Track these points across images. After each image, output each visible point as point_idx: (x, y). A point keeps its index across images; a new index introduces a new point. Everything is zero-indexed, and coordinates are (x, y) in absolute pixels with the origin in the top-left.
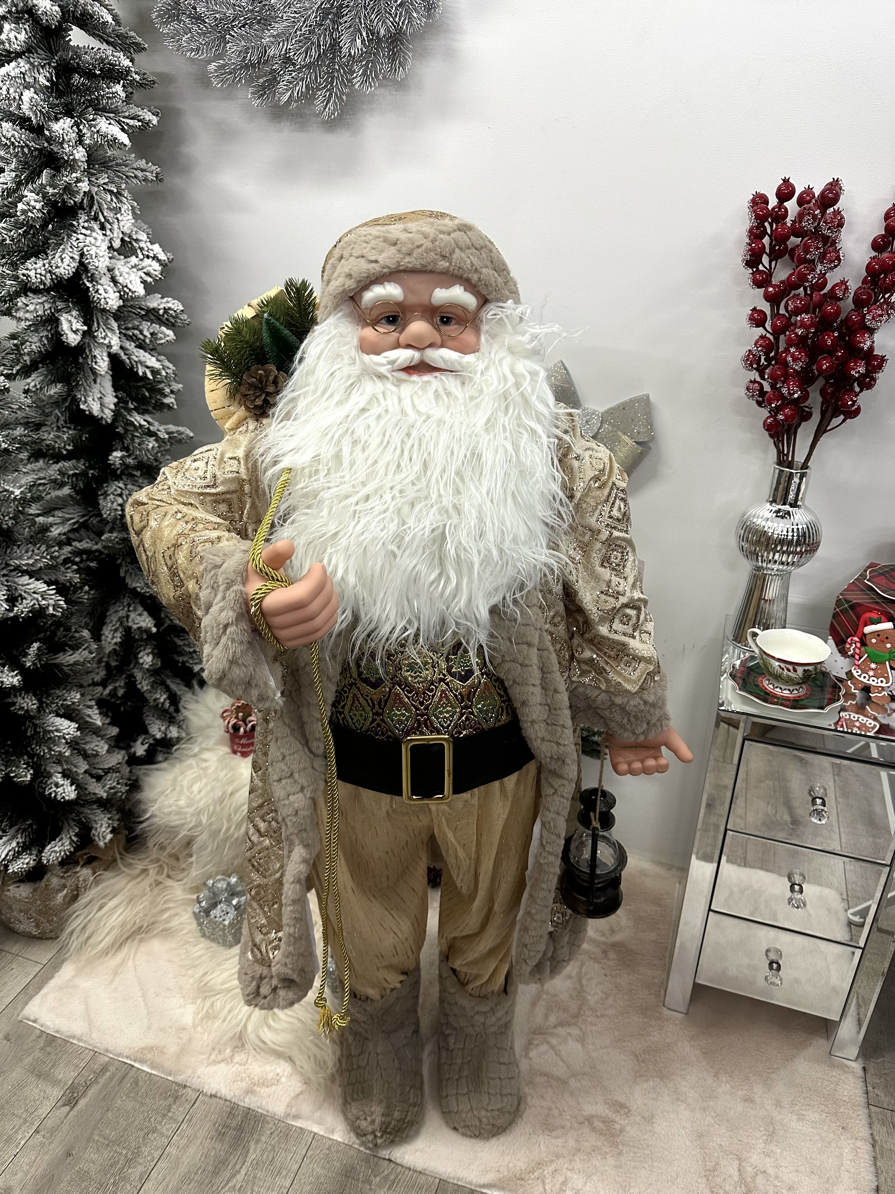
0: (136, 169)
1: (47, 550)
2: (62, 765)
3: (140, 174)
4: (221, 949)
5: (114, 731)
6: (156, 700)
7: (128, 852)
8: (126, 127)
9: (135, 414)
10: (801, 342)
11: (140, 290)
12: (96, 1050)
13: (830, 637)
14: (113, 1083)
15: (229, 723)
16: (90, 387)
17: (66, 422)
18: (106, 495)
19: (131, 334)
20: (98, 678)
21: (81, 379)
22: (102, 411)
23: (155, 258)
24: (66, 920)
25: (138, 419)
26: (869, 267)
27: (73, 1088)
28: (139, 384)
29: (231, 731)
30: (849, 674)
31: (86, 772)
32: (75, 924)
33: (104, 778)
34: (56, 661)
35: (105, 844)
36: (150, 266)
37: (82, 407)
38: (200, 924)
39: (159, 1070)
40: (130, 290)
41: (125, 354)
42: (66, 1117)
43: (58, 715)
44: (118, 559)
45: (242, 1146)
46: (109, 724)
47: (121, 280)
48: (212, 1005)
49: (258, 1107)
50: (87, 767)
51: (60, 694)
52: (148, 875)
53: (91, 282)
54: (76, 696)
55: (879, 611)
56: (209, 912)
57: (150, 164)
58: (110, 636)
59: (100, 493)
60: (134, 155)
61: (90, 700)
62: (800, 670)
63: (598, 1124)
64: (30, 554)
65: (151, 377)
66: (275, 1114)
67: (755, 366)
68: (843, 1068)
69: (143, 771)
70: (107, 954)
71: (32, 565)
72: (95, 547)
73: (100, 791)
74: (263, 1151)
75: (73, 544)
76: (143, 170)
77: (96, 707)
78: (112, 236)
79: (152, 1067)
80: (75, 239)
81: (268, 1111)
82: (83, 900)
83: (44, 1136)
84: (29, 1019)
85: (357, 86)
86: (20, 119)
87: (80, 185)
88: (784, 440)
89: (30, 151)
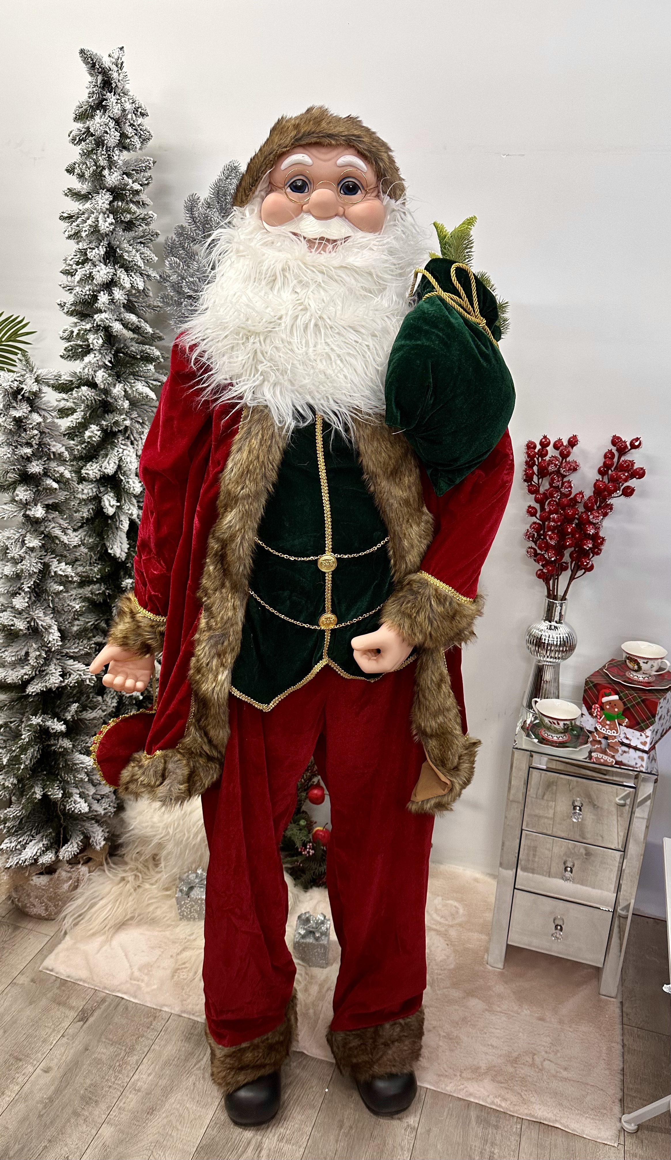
2: (80, 788)
7: (111, 859)
8: (152, 387)
12: (96, 988)
13: (584, 705)
14: (110, 1008)
16: (116, 539)
17: (96, 560)
21: (110, 533)
22: (121, 554)
27: (83, 1011)
31: (93, 795)
33: (101, 801)
34: (82, 717)
35: (99, 849)
37: (110, 551)
42: (82, 1027)
43: (81, 753)
50: (94, 792)
51: (84, 739)
53: (124, 477)
55: (609, 688)
58: (110, 702)
62: (561, 723)
64: (76, 645)
67: (531, 539)
68: (606, 1001)
71: (76, 653)
73: (100, 809)
79: (137, 999)
80: (116, 451)
83: (68, 1039)
84: (47, 969)
86: (92, 385)
87: (125, 422)
88: (551, 582)
89: (95, 401)
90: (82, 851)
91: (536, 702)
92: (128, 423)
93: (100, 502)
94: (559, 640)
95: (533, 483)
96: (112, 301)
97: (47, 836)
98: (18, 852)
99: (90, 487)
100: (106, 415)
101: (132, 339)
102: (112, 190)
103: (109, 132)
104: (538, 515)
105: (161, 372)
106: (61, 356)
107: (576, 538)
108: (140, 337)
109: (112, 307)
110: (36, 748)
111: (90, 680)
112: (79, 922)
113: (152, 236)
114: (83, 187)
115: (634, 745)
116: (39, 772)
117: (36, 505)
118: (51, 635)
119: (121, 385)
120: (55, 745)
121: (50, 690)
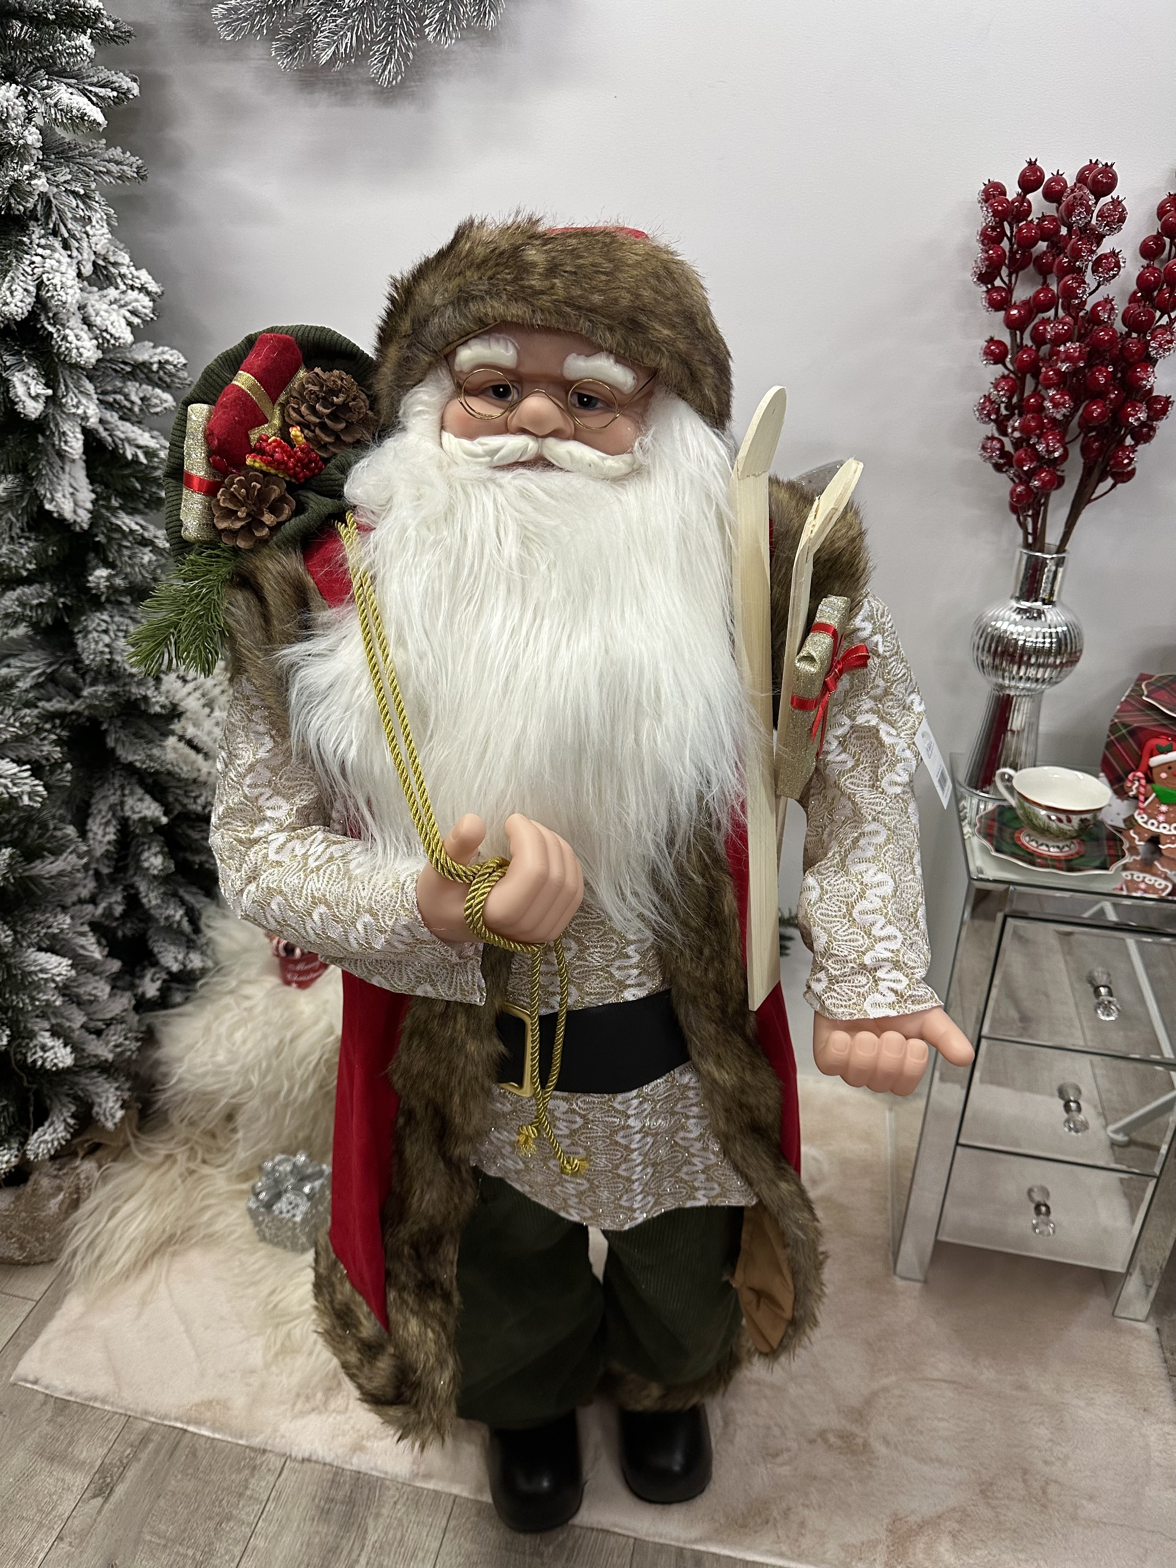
0: (109, 161)
1: (13, 714)
2: (48, 1019)
3: (114, 168)
4: (290, 1255)
5: (115, 965)
6: (167, 918)
7: (144, 1133)
8: (94, 99)
9: (122, 514)
10: (1062, 381)
11: (127, 337)
12: (129, 1413)
13: (1102, 774)
15: (278, 942)
16: (57, 477)
17: (22, 530)
18: (86, 632)
19: (111, 400)
20: (85, 893)
21: (44, 466)
22: (75, 512)
23: (143, 289)
24: (66, 1236)
25: (127, 522)
26: (1140, 278)
27: (103, 1470)
28: (126, 472)
29: (283, 954)
30: (1130, 822)
31: (82, 1027)
32: (78, 1240)
33: (105, 1033)
34: (34, 872)
35: (115, 1124)
36: (137, 300)
37: (48, 507)
38: (257, 1224)
39: (225, 1433)
40: (111, 335)
41: (106, 429)
42: (99, 1512)
43: (40, 949)
44: (101, 723)
45: (356, 1526)
46: (107, 956)
47: (98, 321)
48: (289, 1335)
49: (372, 1469)
50: (84, 1019)
51: (42, 918)
52: (175, 1162)
53: (54, 325)
54: (64, 921)
55: (1168, 735)
56: (272, 1205)
57: (128, 154)
58: (100, 832)
59: (76, 630)
60: (104, 141)
61: (82, 924)
62: (1075, 819)
63: (832, 1439)
65: (145, 461)
66: (397, 1476)
67: (993, 417)
68: (1132, 1331)
69: (161, 1019)
70: (127, 1278)
72: (71, 708)
73: (102, 1050)
74: (388, 1528)
75: (40, 704)
76: (118, 163)
77: (91, 934)
78: (80, 257)
79: (214, 1430)
80: (28, 262)
81: (386, 1473)
82: (86, 1207)
83: (70, 1544)
84: (26, 1381)
85: (430, 38)
88: (1031, 516)
90: (74, 1136)
91: (1002, 775)
95: (999, 283)
104: (1007, 361)
107: (1110, 401)
111: (32, 795)
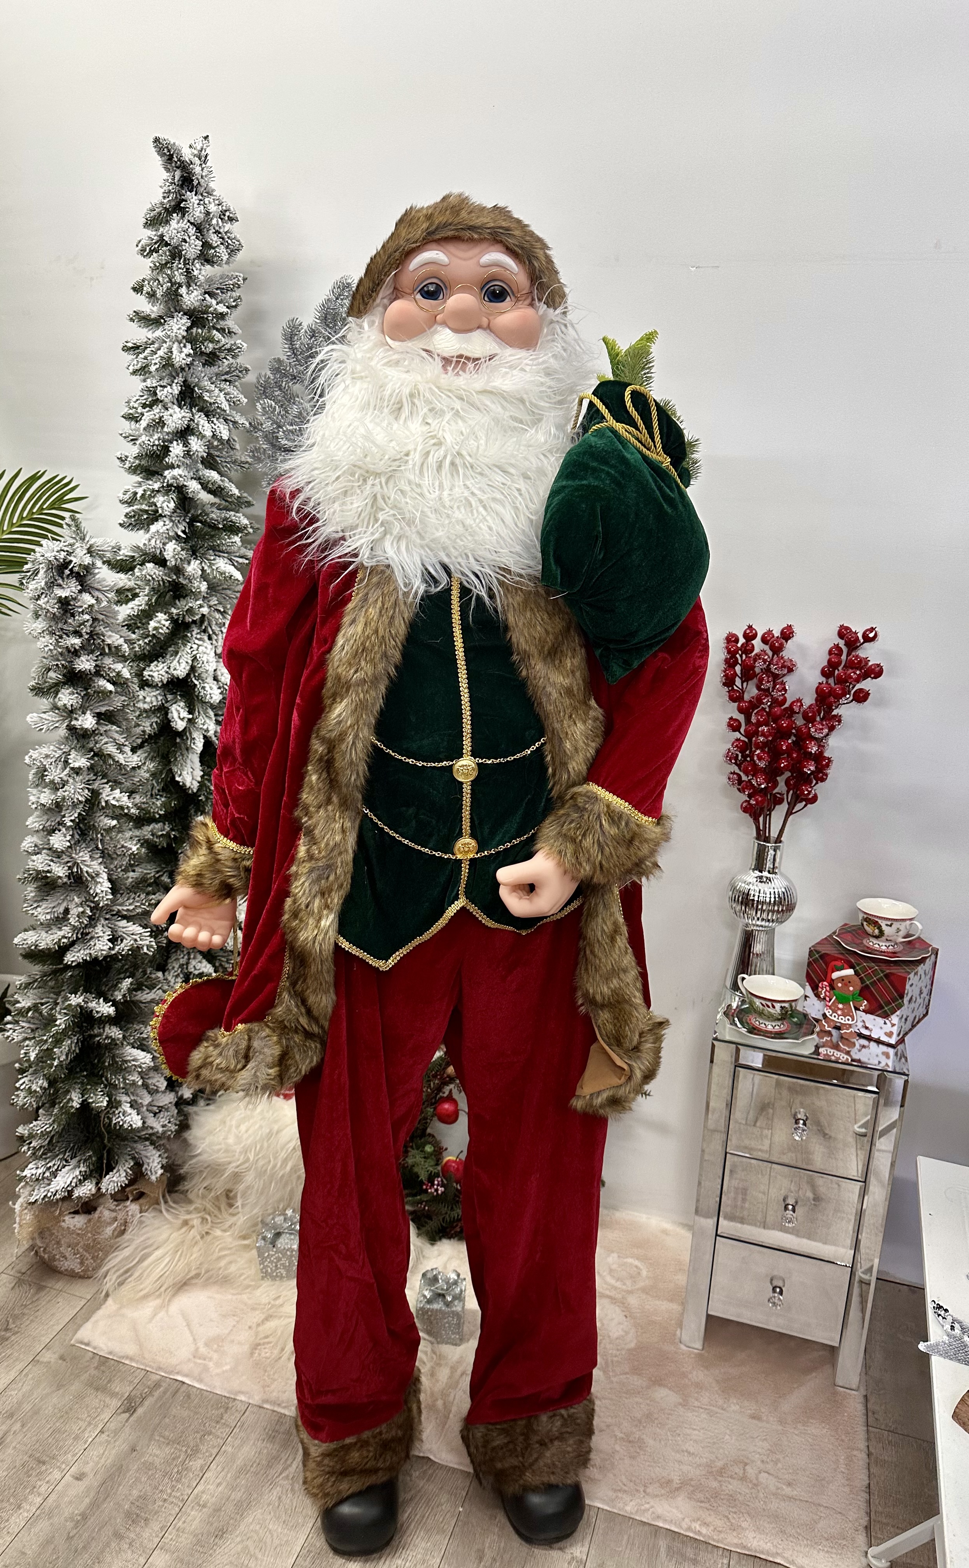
2: (131, 1095)
7: (171, 1197)
10: (764, 746)
12: (148, 1369)
13: (808, 983)
14: (167, 1396)
16: (186, 763)
17: (159, 791)
21: (179, 755)
22: (191, 782)
26: (819, 689)
27: (129, 1398)
30: (823, 1013)
31: (148, 1106)
33: (159, 1115)
34: (137, 998)
35: (155, 1180)
37: (177, 779)
42: (127, 1420)
43: (134, 1047)
50: (149, 1101)
51: (138, 1028)
53: (199, 681)
55: (842, 960)
62: (778, 1007)
64: (131, 901)
67: (734, 761)
68: (845, 1394)
69: (194, 1111)
73: (157, 1125)
83: (108, 1436)
84: (82, 1343)
86: (160, 561)
87: (201, 609)
88: (761, 819)
89: (164, 582)
90: (132, 1182)
91: (743, 979)
92: (205, 610)
93: (167, 714)
94: (773, 896)
95: (735, 688)
96: (188, 454)
97: (85, 1161)
98: (46, 1181)
99: (154, 694)
100: (177, 602)
101: (213, 505)
102: (190, 313)
103: (188, 240)
104: (742, 730)
105: (249, 547)
106: (121, 525)
107: (793, 759)
108: (223, 502)
109: (188, 461)
110: (75, 1039)
111: (148, 947)
112: (126, 1279)
113: (240, 372)
114: (152, 310)
115: (876, 1037)
116: (77, 1073)
117: (84, 713)
118: (99, 886)
119: (198, 562)
120: (100, 1035)
121: (95, 960)
